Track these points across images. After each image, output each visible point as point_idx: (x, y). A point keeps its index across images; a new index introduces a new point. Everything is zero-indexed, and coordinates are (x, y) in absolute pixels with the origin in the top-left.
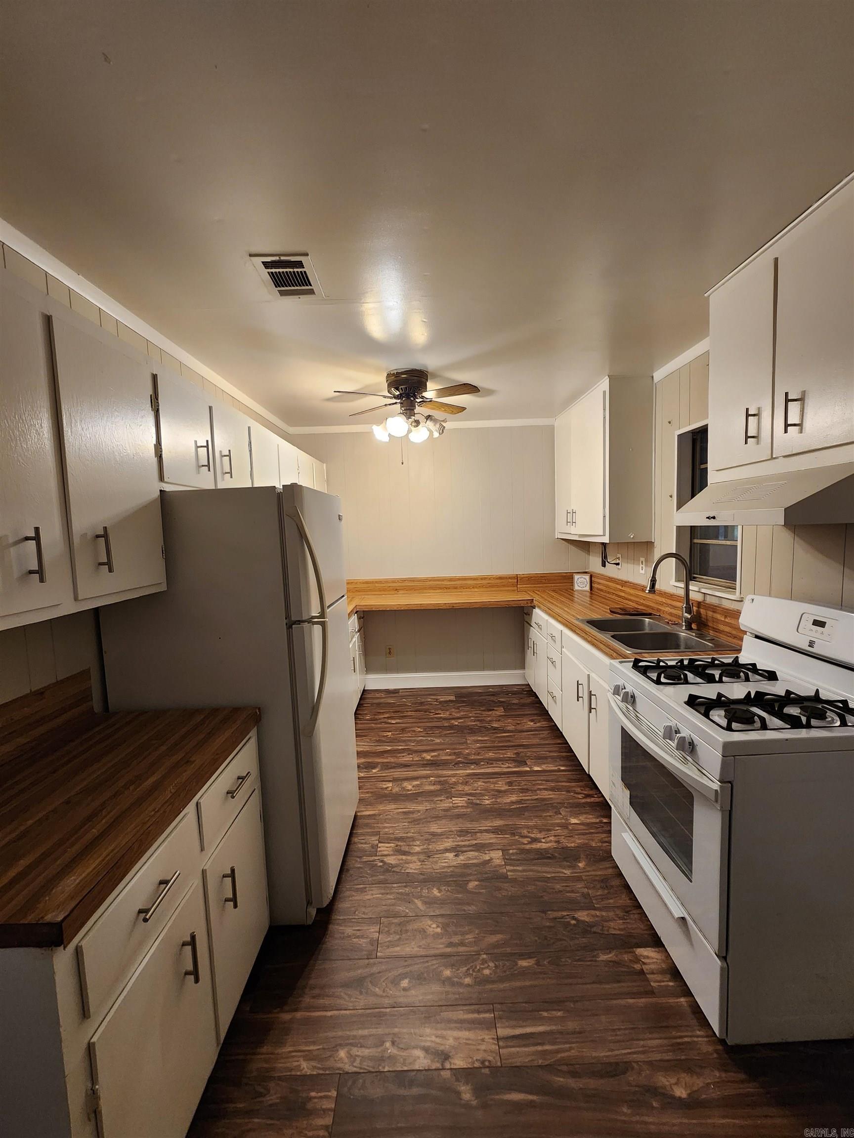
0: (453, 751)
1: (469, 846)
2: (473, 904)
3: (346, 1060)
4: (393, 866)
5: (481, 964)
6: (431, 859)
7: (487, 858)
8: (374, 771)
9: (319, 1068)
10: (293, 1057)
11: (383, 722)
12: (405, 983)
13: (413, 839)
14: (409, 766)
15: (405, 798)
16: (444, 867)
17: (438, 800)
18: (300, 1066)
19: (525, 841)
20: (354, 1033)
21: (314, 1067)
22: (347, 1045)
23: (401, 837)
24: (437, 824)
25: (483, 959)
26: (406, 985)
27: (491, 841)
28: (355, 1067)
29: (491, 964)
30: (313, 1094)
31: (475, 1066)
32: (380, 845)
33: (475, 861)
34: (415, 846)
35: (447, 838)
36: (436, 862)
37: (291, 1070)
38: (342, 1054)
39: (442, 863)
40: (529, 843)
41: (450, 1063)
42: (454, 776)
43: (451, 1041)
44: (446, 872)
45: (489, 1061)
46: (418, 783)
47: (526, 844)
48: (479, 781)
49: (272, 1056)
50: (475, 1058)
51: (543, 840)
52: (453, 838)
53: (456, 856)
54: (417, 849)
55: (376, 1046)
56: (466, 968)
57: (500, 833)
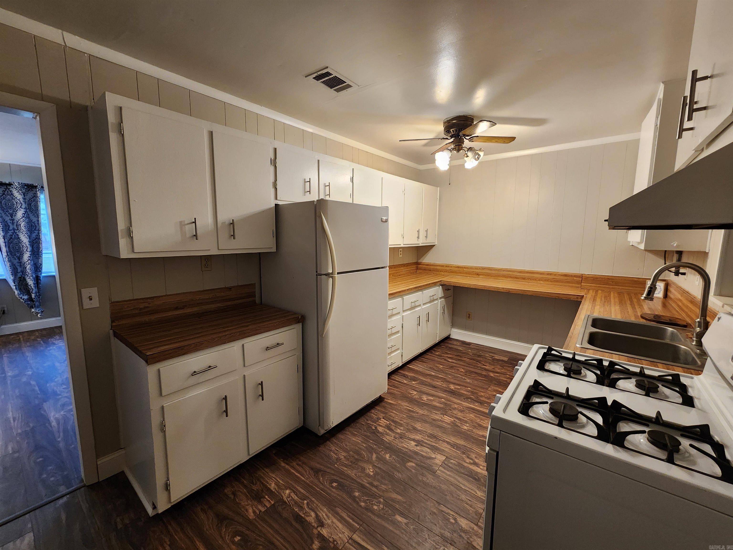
0: (472, 390)
1: (429, 445)
2: (401, 473)
3: (286, 495)
4: (379, 432)
5: (376, 502)
6: (401, 440)
7: (433, 456)
8: (413, 382)
9: (276, 490)
10: (272, 479)
11: (444, 359)
12: (335, 484)
13: (401, 425)
14: (436, 388)
15: (417, 403)
16: (405, 448)
17: (434, 413)
18: (271, 484)
19: (468, 460)
20: (298, 488)
21: (275, 489)
22: (292, 490)
23: (396, 421)
24: (422, 424)
25: (380, 501)
26: (334, 485)
27: (445, 449)
28: (287, 500)
29: (381, 506)
30: (267, 497)
31: (330, 539)
32: (382, 419)
33: (424, 454)
34: (399, 429)
35: (421, 434)
36: (402, 443)
37: (268, 483)
38: (288, 492)
39: (405, 445)
40: (470, 463)
41: (321, 529)
42: (458, 404)
43: (329, 522)
44: (403, 450)
45: (337, 543)
46: (432, 398)
47: (468, 463)
48: (472, 414)
49: (267, 474)
50: (332, 536)
51: (481, 467)
52: (423, 436)
53: (416, 445)
54: (399, 431)
55: (301, 499)
56: (367, 498)
57: (455, 448)
